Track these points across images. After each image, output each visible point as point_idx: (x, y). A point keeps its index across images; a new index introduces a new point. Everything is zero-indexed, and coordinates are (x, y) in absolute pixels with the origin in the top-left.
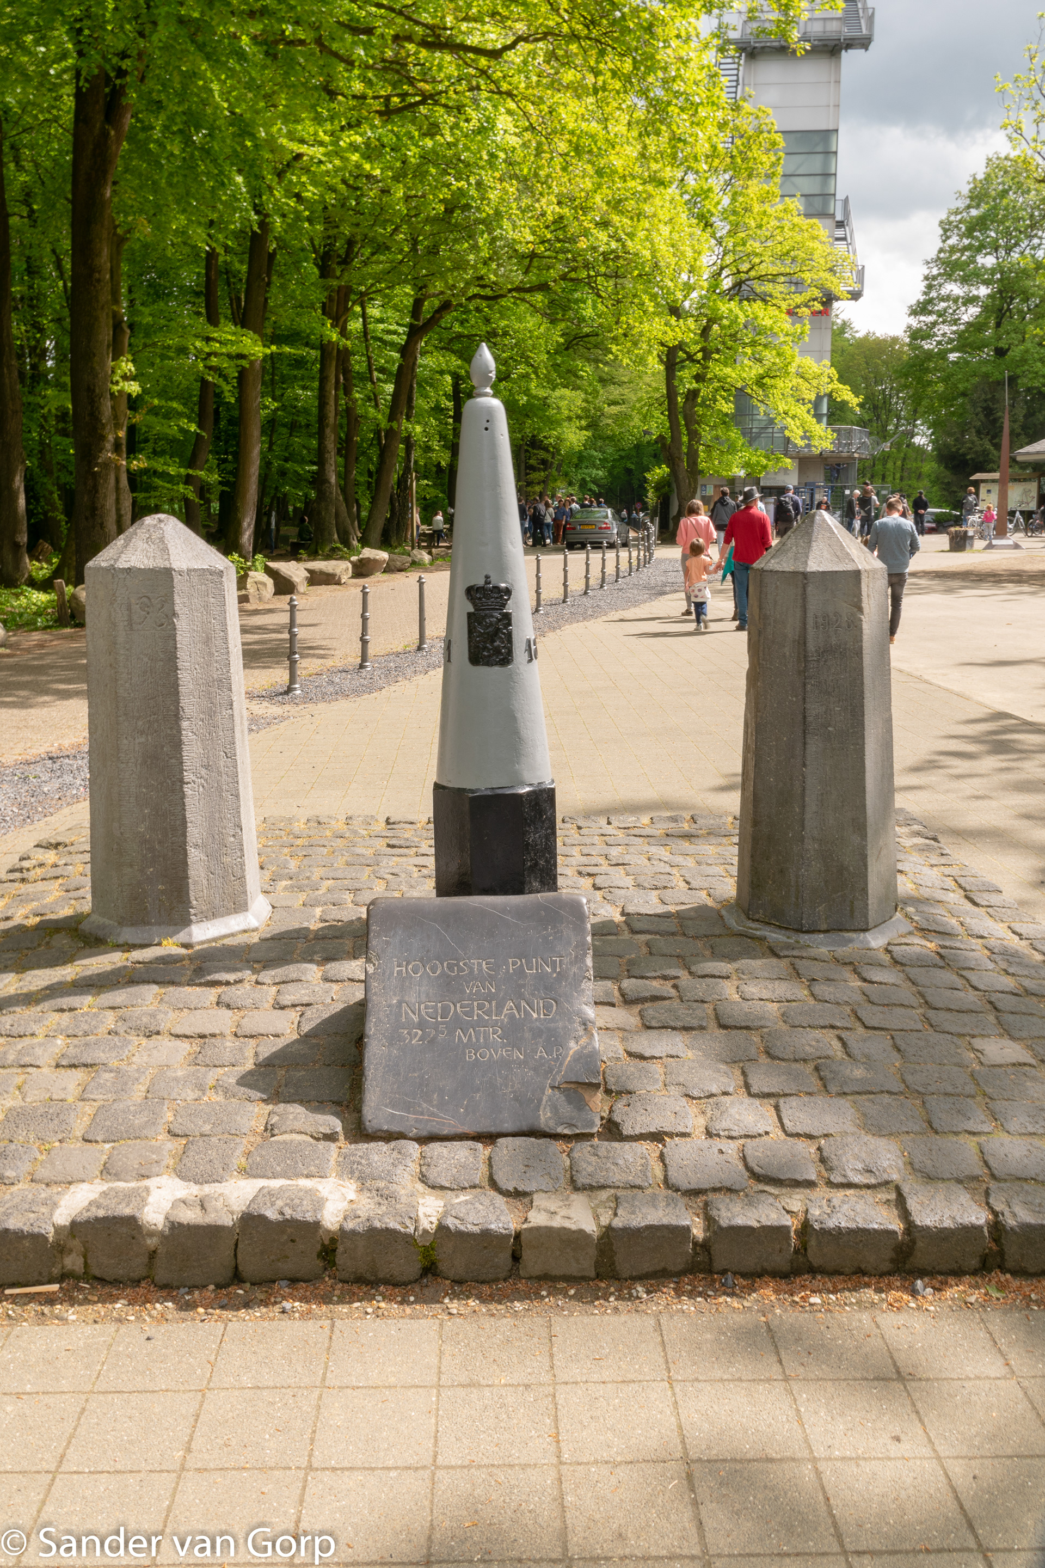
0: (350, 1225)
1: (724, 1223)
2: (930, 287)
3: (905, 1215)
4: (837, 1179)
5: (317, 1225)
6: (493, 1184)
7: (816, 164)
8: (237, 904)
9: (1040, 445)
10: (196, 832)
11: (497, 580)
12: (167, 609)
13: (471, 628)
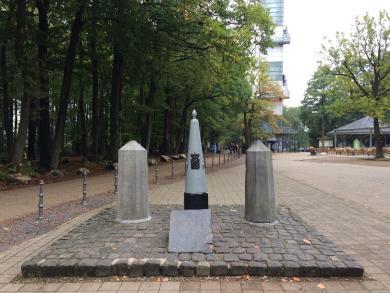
0: (165, 265)
1: (233, 265)
2: (306, 97)
3: (267, 265)
4: (255, 260)
5: (160, 265)
6: (192, 259)
7: (278, 69)
8: (146, 216)
9: (333, 132)
10: (138, 201)
11: (196, 153)
12: (134, 158)
13: (192, 162)
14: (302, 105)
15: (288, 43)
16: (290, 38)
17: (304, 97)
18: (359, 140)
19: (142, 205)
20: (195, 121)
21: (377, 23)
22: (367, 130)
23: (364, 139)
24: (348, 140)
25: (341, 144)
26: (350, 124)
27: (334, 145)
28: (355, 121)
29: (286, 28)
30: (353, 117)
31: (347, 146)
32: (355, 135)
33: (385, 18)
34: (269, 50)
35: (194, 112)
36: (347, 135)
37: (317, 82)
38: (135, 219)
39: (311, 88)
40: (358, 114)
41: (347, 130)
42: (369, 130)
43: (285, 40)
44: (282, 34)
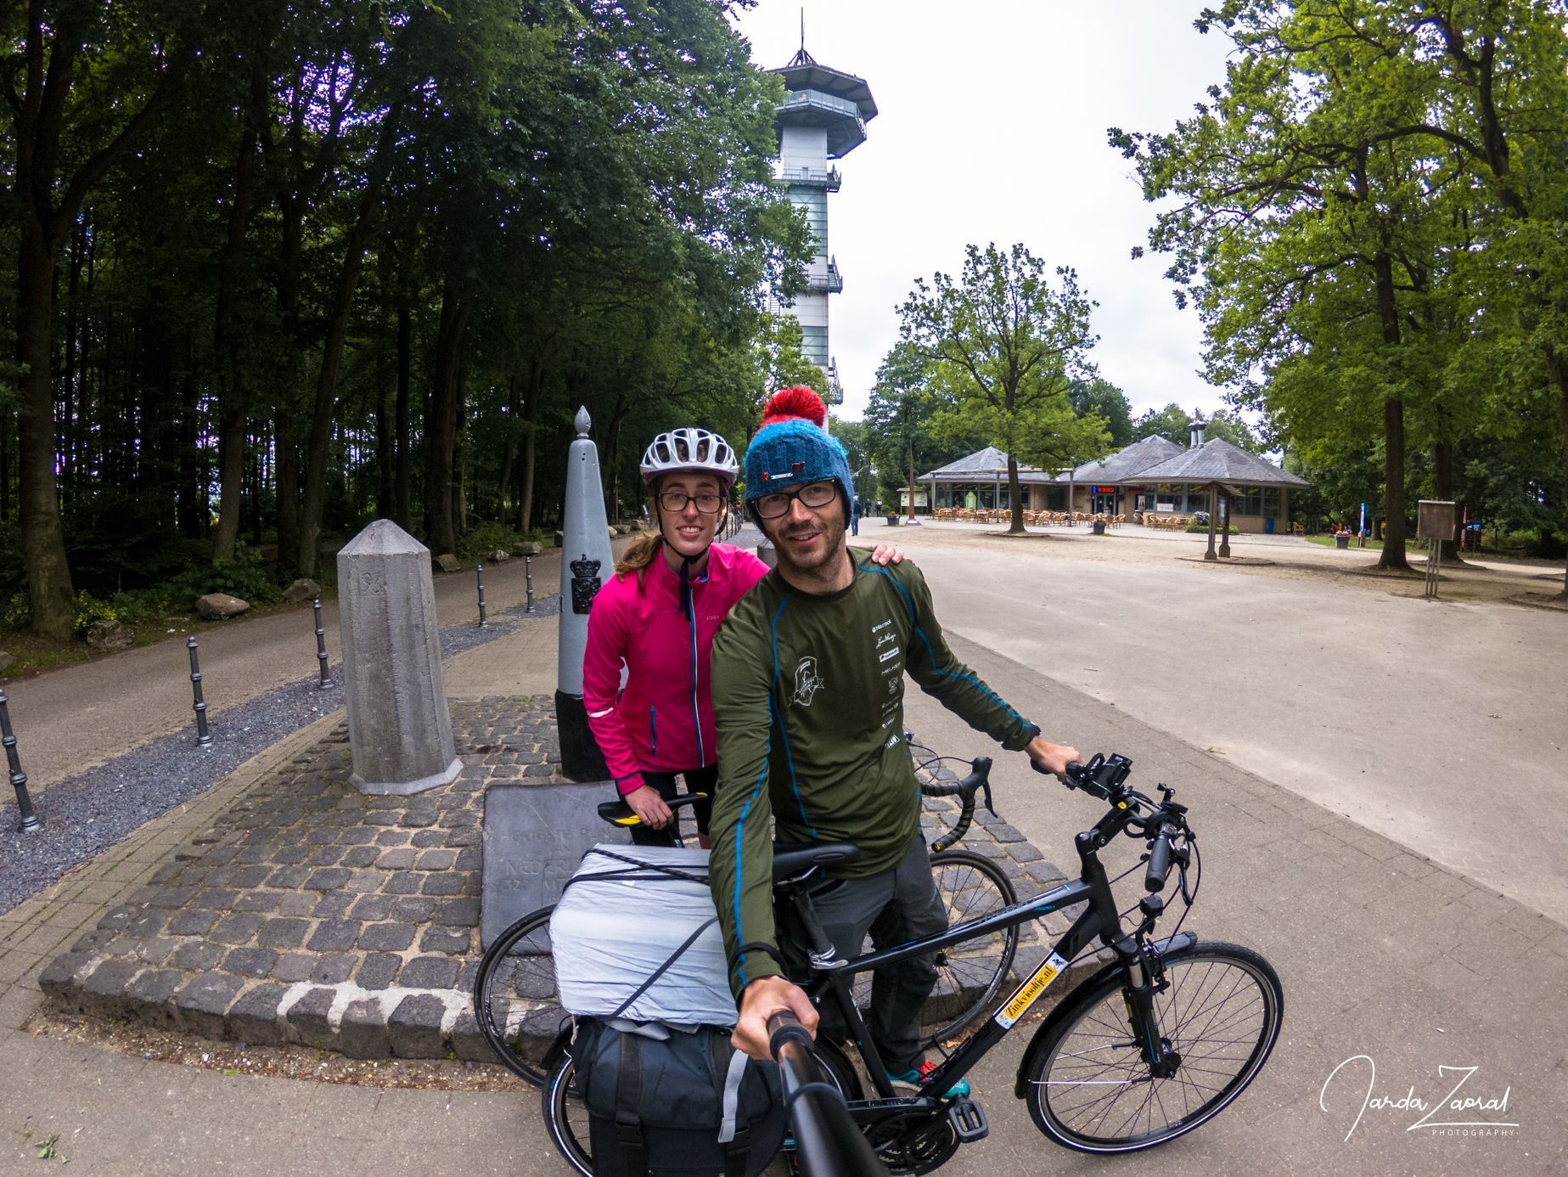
0: (460, 1029)
2: (874, 402)
7: (819, 341)
8: (437, 768)
9: (928, 476)
10: (406, 724)
11: (590, 557)
12: (380, 581)
13: (574, 590)
14: (866, 417)
15: (838, 290)
16: (841, 281)
17: (870, 401)
18: (976, 493)
19: (420, 733)
20: (584, 446)
21: (1010, 264)
22: (989, 476)
23: (987, 494)
24: (955, 494)
25: (943, 501)
26: (958, 463)
27: (930, 501)
28: (965, 456)
29: (834, 261)
30: (963, 447)
31: (954, 505)
32: (968, 484)
33: (1024, 258)
34: (798, 300)
35: (583, 415)
36: (954, 485)
37: (896, 373)
38: (403, 781)
39: (883, 385)
40: (971, 443)
41: (954, 474)
42: (995, 476)
43: (832, 284)
44: (825, 271)
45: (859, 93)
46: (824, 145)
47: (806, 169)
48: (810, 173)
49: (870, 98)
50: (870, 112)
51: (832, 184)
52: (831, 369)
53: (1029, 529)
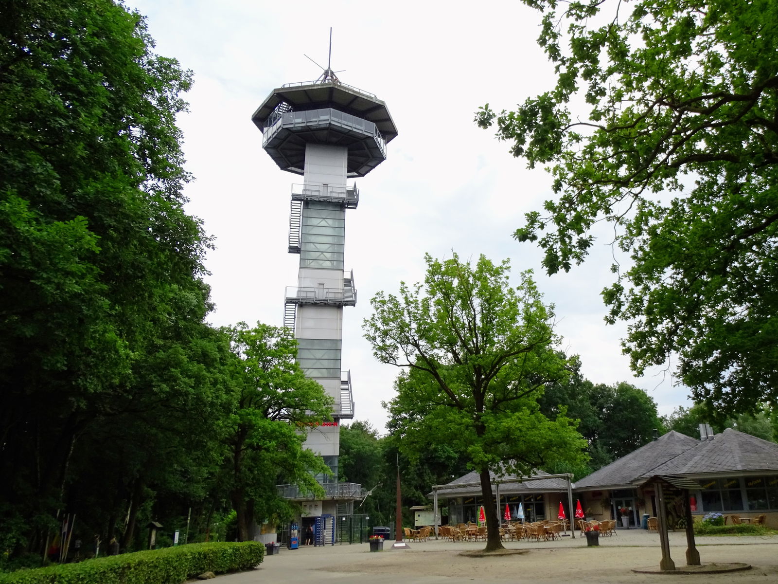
7: (332, 354)
15: (353, 304)
16: (355, 294)
29: (350, 275)
36: (465, 499)
43: (348, 298)
44: (341, 285)
45: (377, 114)
46: (344, 163)
47: (325, 185)
48: (329, 190)
49: (388, 119)
50: (389, 133)
51: (350, 201)
52: (344, 383)
53: (508, 545)
